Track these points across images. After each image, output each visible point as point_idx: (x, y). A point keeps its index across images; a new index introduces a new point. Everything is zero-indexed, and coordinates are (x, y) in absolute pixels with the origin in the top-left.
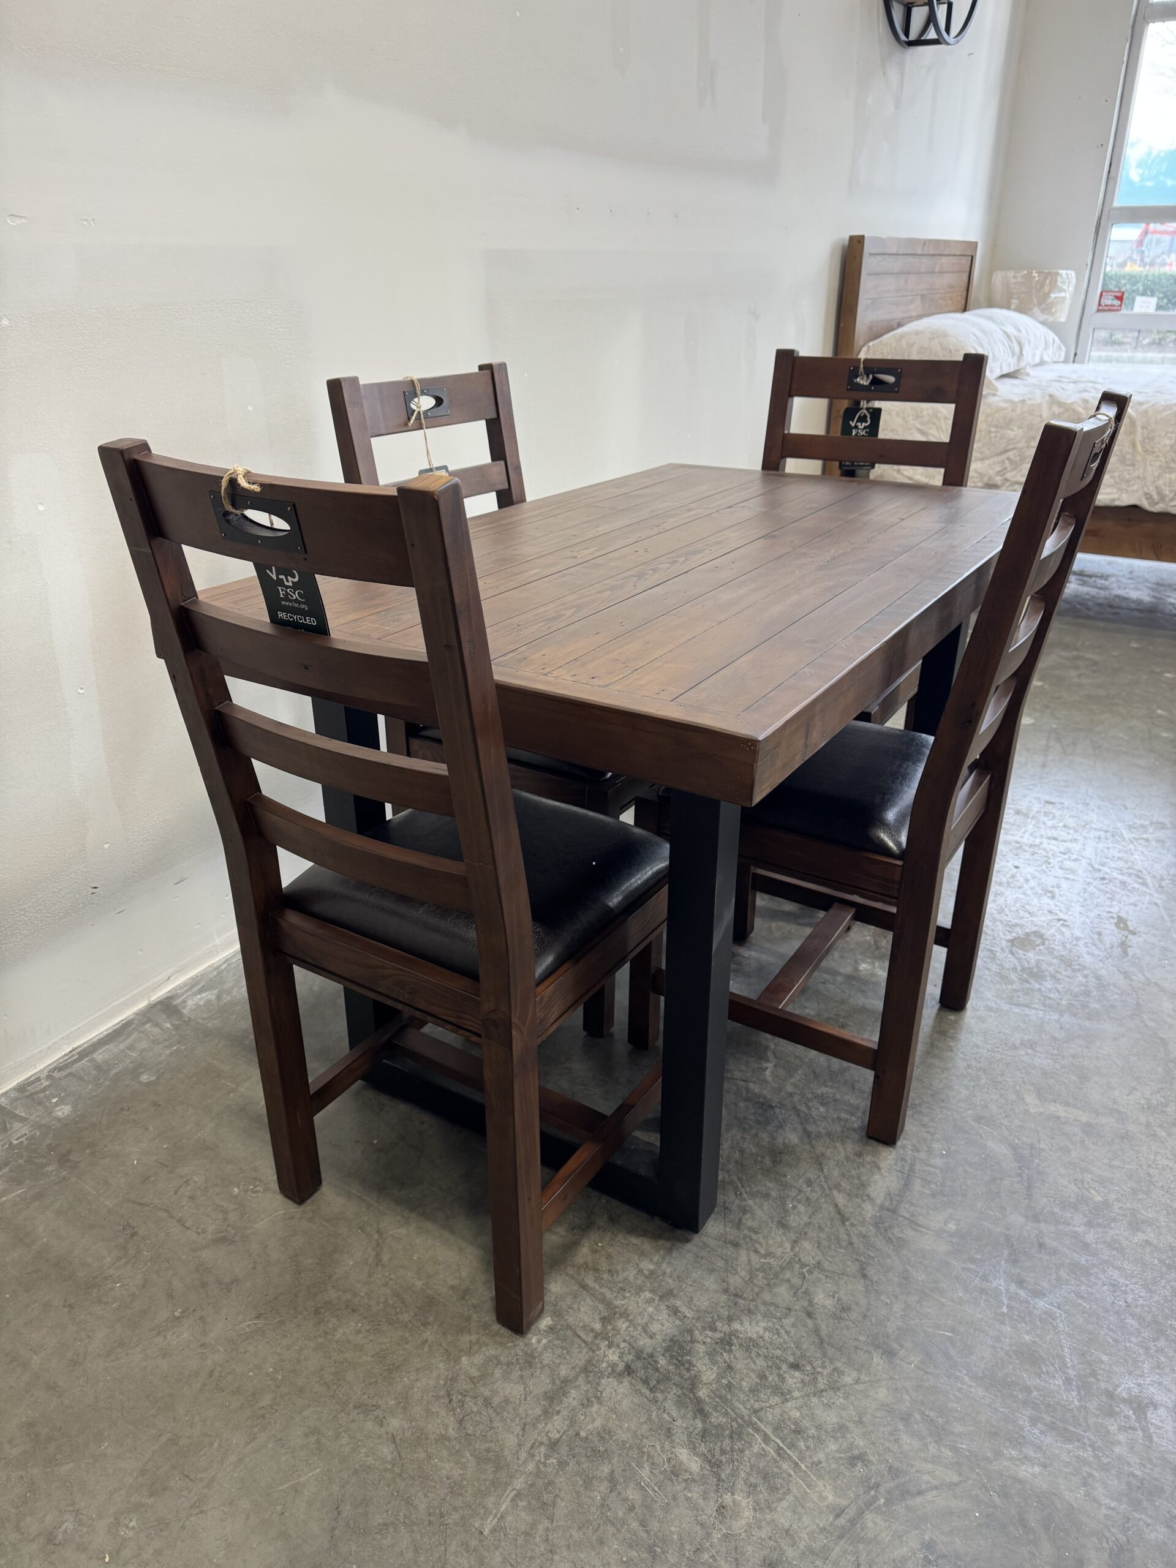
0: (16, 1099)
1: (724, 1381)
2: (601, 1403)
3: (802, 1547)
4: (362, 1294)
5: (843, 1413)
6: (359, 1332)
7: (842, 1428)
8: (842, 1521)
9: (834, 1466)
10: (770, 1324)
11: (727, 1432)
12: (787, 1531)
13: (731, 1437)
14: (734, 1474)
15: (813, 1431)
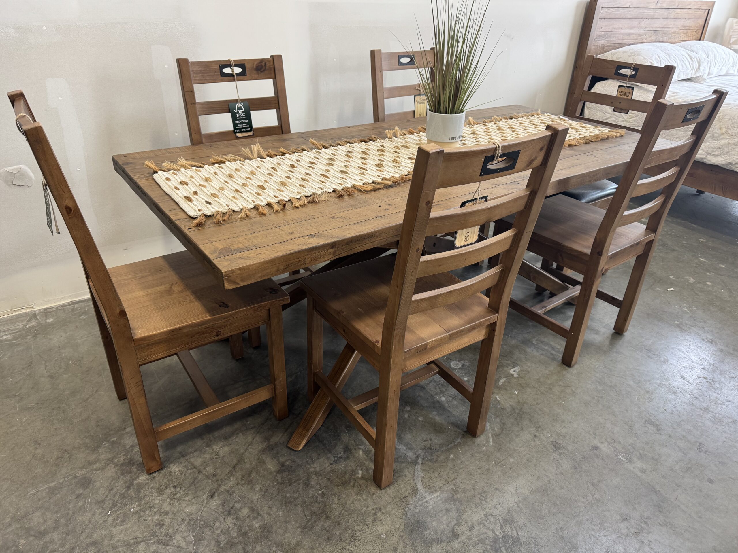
0: (41, 312)
1: (147, 481)
2: (102, 471)
3: (111, 543)
4: (71, 408)
5: (172, 509)
6: (58, 420)
7: (167, 513)
8: (132, 541)
9: (150, 523)
10: (182, 470)
11: (129, 497)
12: (112, 536)
13: (129, 499)
14: (116, 511)
15: (156, 510)
